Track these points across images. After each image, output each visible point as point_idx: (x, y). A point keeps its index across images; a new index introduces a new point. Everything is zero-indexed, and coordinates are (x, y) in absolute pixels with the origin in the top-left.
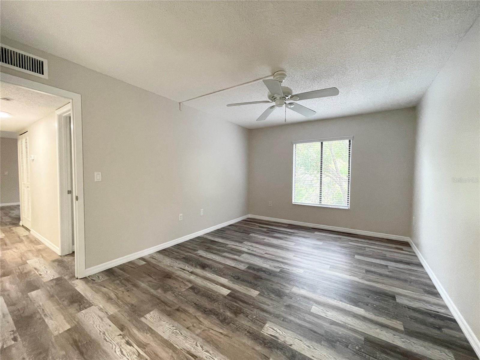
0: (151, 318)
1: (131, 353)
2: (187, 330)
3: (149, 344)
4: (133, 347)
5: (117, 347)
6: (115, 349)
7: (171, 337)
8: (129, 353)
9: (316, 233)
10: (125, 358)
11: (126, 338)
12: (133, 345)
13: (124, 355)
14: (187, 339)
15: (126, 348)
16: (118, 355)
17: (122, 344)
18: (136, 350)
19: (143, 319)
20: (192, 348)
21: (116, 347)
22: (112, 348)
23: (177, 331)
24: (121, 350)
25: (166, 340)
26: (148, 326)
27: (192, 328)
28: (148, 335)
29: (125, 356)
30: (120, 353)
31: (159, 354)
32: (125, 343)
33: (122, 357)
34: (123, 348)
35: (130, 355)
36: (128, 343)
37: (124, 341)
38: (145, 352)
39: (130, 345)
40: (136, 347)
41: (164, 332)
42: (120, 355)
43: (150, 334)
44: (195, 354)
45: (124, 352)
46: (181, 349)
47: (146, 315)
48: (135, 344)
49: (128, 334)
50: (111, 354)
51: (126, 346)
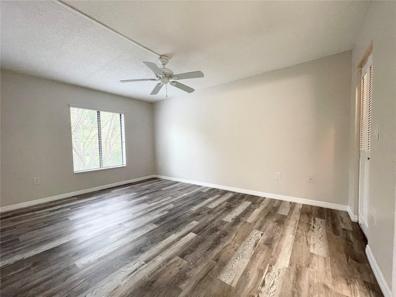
0: (231, 277)
1: (270, 278)
2: (238, 250)
3: (258, 269)
4: (265, 278)
5: (270, 291)
6: (272, 292)
7: (247, 257)
8: (271, 279)
9: (113, 191)
10: (275, 280)
11: (259, 289)
12: (263, 280)
13: (274, 282)
14: (245, 249)
15: (268, 284)
16: (276, 286)
17: (266, 289)
18: (266, 274)
19: (234, 285)
20: (251, 245)
21: (271, 293)
22: (273, 295)
23: (240, 256)
24: (272, 287)
25: (250, 260)
26: (241, 276)
27: (235, 248)
28: (250, 273)
29: (274, 280)
30: (274, 286)
31: (262, 260)
32: (264, 287)
33: (276, 282)
34: (269, 287)
35: (272, 277)
36: (263, 284)
37: (263, 289)
38: (265, 269)
39: (264, 282)
40: (264, 277)
41: (244, 263)
42: (275, 285)
43: (249, 272)
44: (254, 244)
45: (272, 283)
46: (254, 250)
47: (228, 283)
48: (262, 278)
49: (255, 290)
50: (279, 293)
51: (266, 285)
